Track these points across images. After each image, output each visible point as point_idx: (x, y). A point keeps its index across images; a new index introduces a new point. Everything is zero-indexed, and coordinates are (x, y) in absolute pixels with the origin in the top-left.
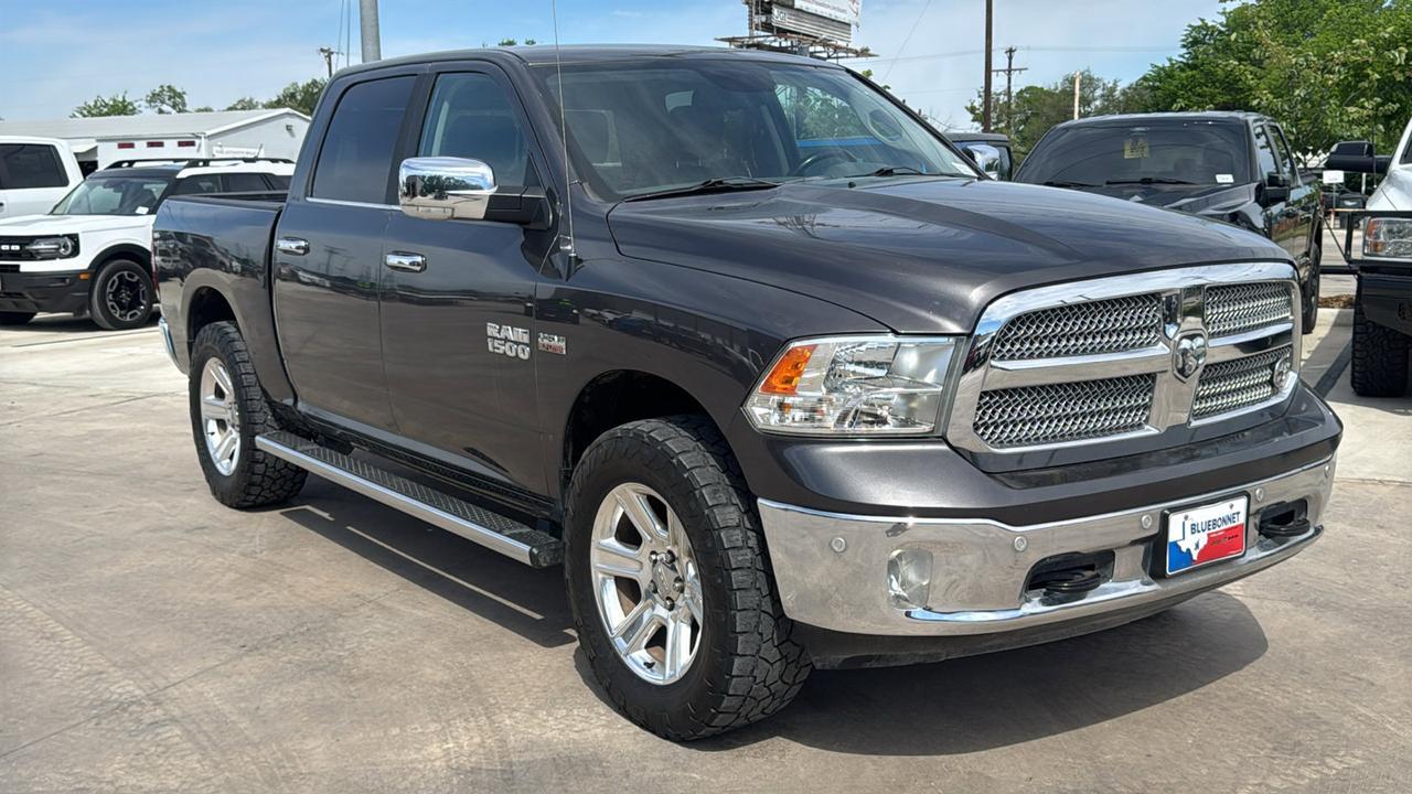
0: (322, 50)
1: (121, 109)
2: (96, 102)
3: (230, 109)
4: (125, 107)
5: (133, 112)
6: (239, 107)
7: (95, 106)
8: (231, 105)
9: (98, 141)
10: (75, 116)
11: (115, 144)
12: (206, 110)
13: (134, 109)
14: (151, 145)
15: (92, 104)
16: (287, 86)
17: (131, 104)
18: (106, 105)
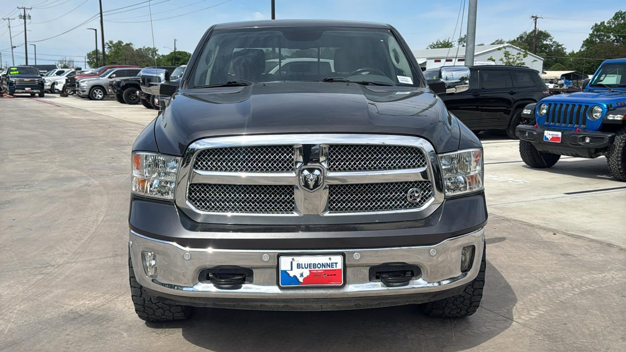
0: (533, 17)
1: (447, 45)
2: (437, 42)
3: (492, 44)
4: (448, 44)
5: (451, 46)
6: (496, 43)
7: (437, 44)
8: (492, 43)
9: (427, 59)
10: (428, 48)
11: (433, 60)
12: (482, 45)
13: (452, 45)
14: (447, 61)
15: (435, 43)
16: (522, 33)
17: (451, 43)
18: (441, 43)
